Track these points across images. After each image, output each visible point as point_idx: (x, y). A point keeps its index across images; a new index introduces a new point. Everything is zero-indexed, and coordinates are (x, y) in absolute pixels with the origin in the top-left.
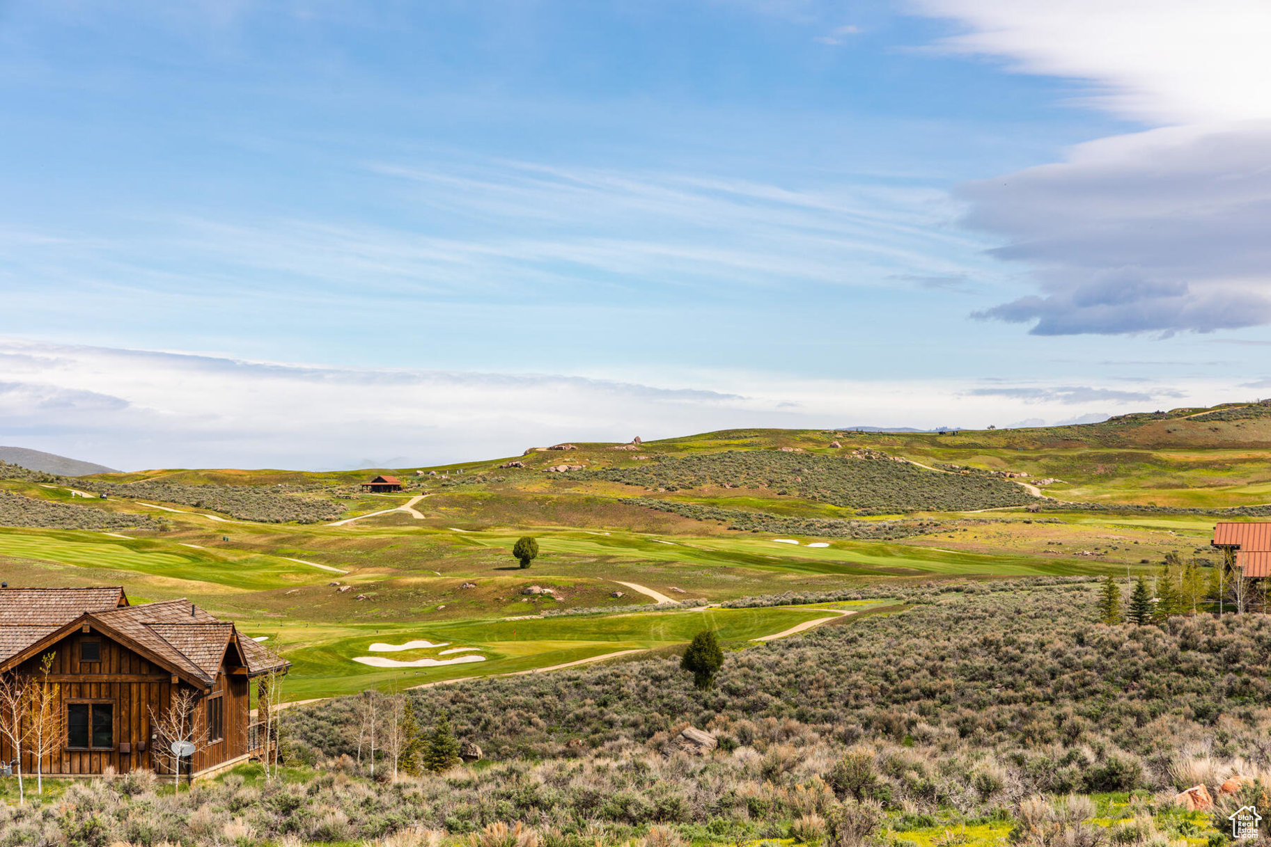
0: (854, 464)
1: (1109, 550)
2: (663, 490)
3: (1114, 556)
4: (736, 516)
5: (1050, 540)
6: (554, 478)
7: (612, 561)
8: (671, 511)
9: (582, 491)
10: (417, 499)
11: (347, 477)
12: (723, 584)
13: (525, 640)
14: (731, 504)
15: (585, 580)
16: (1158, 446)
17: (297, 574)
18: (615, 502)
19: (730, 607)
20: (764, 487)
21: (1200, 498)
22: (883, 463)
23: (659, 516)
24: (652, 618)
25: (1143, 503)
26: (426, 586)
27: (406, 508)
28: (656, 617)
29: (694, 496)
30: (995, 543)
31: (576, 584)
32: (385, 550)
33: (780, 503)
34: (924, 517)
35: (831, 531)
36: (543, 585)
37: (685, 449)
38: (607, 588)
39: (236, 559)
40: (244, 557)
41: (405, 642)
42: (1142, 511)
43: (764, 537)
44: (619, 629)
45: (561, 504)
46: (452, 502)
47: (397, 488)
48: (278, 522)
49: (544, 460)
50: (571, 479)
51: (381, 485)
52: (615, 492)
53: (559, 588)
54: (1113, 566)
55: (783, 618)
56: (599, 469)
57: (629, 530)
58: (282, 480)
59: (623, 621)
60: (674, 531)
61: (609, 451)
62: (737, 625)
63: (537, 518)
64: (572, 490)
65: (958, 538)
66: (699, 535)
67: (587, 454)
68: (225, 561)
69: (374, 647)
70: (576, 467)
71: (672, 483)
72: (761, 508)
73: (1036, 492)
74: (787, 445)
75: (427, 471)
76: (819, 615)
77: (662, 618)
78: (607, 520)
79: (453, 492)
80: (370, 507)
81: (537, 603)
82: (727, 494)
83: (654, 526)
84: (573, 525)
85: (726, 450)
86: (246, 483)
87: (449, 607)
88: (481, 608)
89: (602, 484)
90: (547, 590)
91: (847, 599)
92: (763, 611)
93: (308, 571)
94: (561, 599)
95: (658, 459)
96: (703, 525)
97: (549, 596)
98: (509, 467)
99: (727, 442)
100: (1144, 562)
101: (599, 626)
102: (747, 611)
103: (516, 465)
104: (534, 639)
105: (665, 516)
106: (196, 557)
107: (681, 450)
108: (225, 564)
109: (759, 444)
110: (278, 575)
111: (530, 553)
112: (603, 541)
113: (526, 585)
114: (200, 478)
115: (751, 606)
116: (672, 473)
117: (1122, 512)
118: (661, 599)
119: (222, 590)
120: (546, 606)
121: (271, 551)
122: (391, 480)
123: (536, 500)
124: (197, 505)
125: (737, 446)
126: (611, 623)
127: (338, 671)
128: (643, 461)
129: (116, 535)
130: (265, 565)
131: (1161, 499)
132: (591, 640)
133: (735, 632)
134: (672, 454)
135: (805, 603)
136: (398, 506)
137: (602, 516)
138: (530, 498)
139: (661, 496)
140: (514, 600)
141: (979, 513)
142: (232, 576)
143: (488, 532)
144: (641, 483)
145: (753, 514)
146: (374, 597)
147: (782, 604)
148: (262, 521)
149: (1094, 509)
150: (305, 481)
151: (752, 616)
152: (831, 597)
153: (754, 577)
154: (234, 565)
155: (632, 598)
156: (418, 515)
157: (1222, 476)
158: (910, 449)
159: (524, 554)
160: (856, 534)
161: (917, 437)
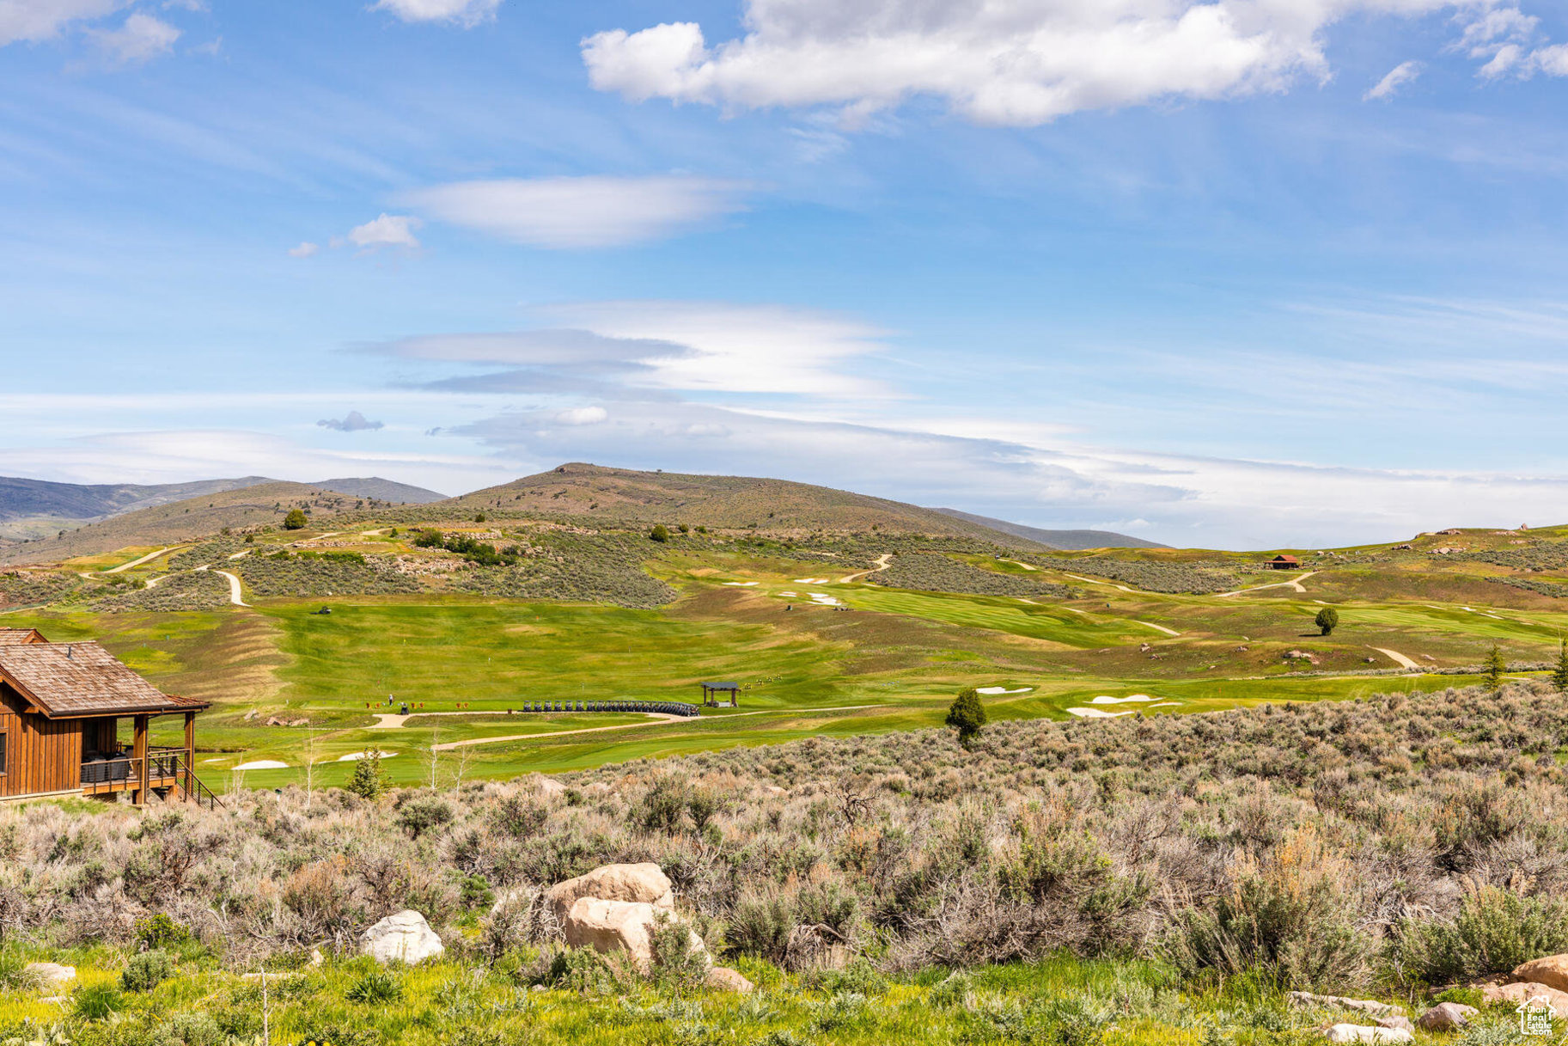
2: (1530, 570)
6: (1436, 560)
7: (1409, 631)
8: (1531, 589)
9: (1455, 570)
10: (1306, 575)
11: (1258, 556)
17: (1134, 636)
18: (1481, 580)
23: (1519, 593)
27: (1293, 583)
29: (1557, 577)
31: (1334, 650)
36: (1303, 650)
38: (1364, 654)
39: (1102, 622)
40: (1109, 621)
41: (1128, 696)
44: (1324, 690)
45: (1432, 582)
46: (1335, 579)
47: (1294, 565)
48: (1175, 592)
49: (1429, 543)
50: (1450, 560)
51: (1282, 563)
52: (1485, 572)
53: (1317, 654)
56: (1478, 551)
57: (1491, 605)
58: (1202, 558)
59: (1329, 683)
60: (1530, 607)
61: (1489, 536)
63: (1410, 593)
64: (1447, 570)
66: (1552, 610)
67: (1470, 538)
68: (1092, 624)
70: (1457, 550)
71: (1539, 565)
75: (1326, 551)
78: (1470, 596)
79: (1342, 569)
80: (1263, 581)
81: (1291, 663)
83: (1514, 602)
84: (1441, 600)
86: (1173, 560)
87: (1219, 667)
88: (1244, 669)
89: (1476, 564)
90: (1305, 655)
94: (1317, 663)
95: (1534, 543)
96: (1557, 602)
97: (1307, 660)
98: (1402, 548)
101: (1307, 687)
103: (1405, 548)
104: (1244, 697)
105: (1526, 593)
106: (1070, 620)
107: (1559, 536)
108: (1090, 627)
110: (1117, 637)
111: (1330, 623)
113: (1288, 650)
114: (1135, 555)
116: (1543, 556)
118: (1407, 662)
119: (1058, 648)
120: (1300, 667)
121: (1135, 616)
122: (1289, 559)
123: (1410, 577)
124: (1114, 577)
128: (1521, 545)
129: (1026, 601)
130: (1122, 628)
134: (1550, 539)
136: (1287, 580)
137: (1468, 593)
138: (1404, 576)
139: (1529, 575)
140: (1275, 663)
142: (1081, 637)
143: (1345, 605)
144: (1511, 564)
148: (1162, 592)
150: (1221, 558)
153: (1523, 648)
155: (1384, 661)
156: (1300, 589)
159: (1325, 623)
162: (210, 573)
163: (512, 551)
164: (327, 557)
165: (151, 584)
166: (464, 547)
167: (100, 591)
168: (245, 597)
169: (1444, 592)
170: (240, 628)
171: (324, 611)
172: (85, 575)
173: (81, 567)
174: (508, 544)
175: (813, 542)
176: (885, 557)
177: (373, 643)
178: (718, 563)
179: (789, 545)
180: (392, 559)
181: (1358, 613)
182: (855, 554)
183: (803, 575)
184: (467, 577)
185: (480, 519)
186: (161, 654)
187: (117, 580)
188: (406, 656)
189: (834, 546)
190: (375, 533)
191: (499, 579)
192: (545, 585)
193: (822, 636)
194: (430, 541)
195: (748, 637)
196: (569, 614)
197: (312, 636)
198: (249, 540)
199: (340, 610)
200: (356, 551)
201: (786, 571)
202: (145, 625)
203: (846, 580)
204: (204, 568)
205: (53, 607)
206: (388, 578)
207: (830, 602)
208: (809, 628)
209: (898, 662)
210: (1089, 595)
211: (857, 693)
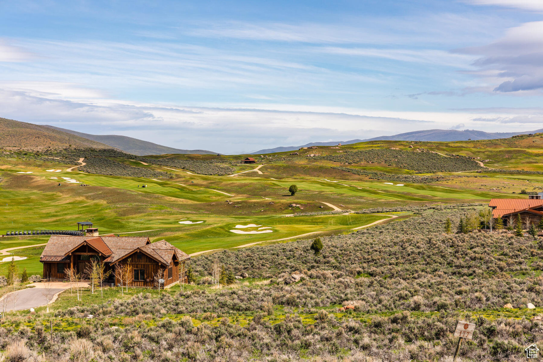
0: (417, 154)
1: (503, 188)
2: (347, 164)
3: (504, 190)
4: (372, 174)
5: (482, 184)
6: (309, 159)
7: (323, 193)
8: (349, 172)
9: (319, 164)
10: (260, 166)
11: (236, 157)
13: (287, 224)
14: (371, 169)
15: (311, 202)
16: (529, 147)
17: (215, 196)
18: (330, 168)
19: (357, 213)
20: (383, 163)
21: (541, 167)
22: (428, 153)
23: (345, 173)
24: (330, 217)
25: (520, 169)
26: (258, 203)
27: (256, 170)
28: (331, 217)
29: (358, 166)
30: (463, 185)
31: (308, 203)
32: (246, 187)
33: (388, 169)
34: (440, 174)
35: (405, 180)
36: (297, 204)
37: (357, 148)
38: (318, 205)
39: (196, 190)
40: (198, 189)
41: (247, 224)
42: (519, 173)
43: (381, 182)
44: (319, 221)
45: (311, 169)
46: (272, 168)
47: (253, 162)
48: (211, 175)
49: (305, 152)
50: (315, 159)
51: (248, 161)
52: (330, 165)
53: (302, 205)
54: (502, 194)
55: (373, 218)
56: (325, 155)
57: (334, 178)
58: (214, 158)
59: (320, 218)
60: (350, 179)
61: (329, 149)
62: (358, 220)
63: (302, 174)
64: (315, 163)
65: (450, 183)
66: (359, 180)
67: (321, 150)
68: (192, 191)
69: (237, 226)
70: (317, 155)
71: (350, 161)
72: (381, 171)
73: (482, 165)
74: (394, 147)
75: (264, 156)
76: (385, 217)
77: (333, 217)
78: (326, 175)
79: (273, 164)
80: (244, 169)
81: (294, 210)
82: (370, 165)
83: (344, 177)
84: (315, 176)
85: (371, 149)
86: (201, 159)
87: (265, 211)
88: (275, 211)
89: (325, 161)
90: (298, 205)
91: (396, 211)
92: (367, 215)
93: (219, 195)
94: (302, 208)
95: (346, 152)
96: (360, 177)
97: (298, 207)
98: (294, 154)
99: (372, 145)
100: (513, 193)
101: (312, 220)
102: (361, 215)
103: (296, 154)
104: (290, 224)
105: (348, 173)
106: (182, 189)
107: (355, 149)
108: (192, 192)
109: (383, 146)
110: (209, 197)
111: (295, 191)
112: (322, 184)
113: (291, 204)
114: (185, 157)
115: (363, 213)
116: (351, 158)
117: (512, 173)
118: (337, 209)
119: (190, 202)
120: (297, 211)
121: (207, 187)
122: (251, 159)
123: (302, 167)
124: (183, 168)
125: (375, 147)
126: (316, 219)
127: (224, 235)
128: (341, 153)
129: (155, 180)
130: (205, 192)
131: (527, 168)
132: (309, 224)
133: (357, 222)
134: (351, 150)
135: (382, 212)
136: (254, 169)
137: (325, 173)
138: (300, 166)
139: (347, 166)
140: (286, 209)
141: (460, 173)
142: (194, 197)
143: (283, 180)
144: (339, 161)
145: (379, 173)
146: (240, 207)
147: (374, 212)
148: (206, 174)
149: (501, 172)
150: (222, 158)
151: (363, 217)
152: (391, 211)
153: (370, 200)
155: (326, 208)
156: (260, 173)
158: (438, 148)
159: (293, 191)
160: (414, 181)
161: (441, 144)
169: (316, 173)
175: (48, 153)
176: (81, 160)
178: (10, 163)
179: (37, 154)
182: (68, 158)
183: (48, 168)
193: (87, 198)
195: (52, 198)
201: (40, 166)
203: (69, 170)
207: (73, 181)
208: (79, 194)
209: (137, 210)
210: (178, 176)
211: (131, 224)
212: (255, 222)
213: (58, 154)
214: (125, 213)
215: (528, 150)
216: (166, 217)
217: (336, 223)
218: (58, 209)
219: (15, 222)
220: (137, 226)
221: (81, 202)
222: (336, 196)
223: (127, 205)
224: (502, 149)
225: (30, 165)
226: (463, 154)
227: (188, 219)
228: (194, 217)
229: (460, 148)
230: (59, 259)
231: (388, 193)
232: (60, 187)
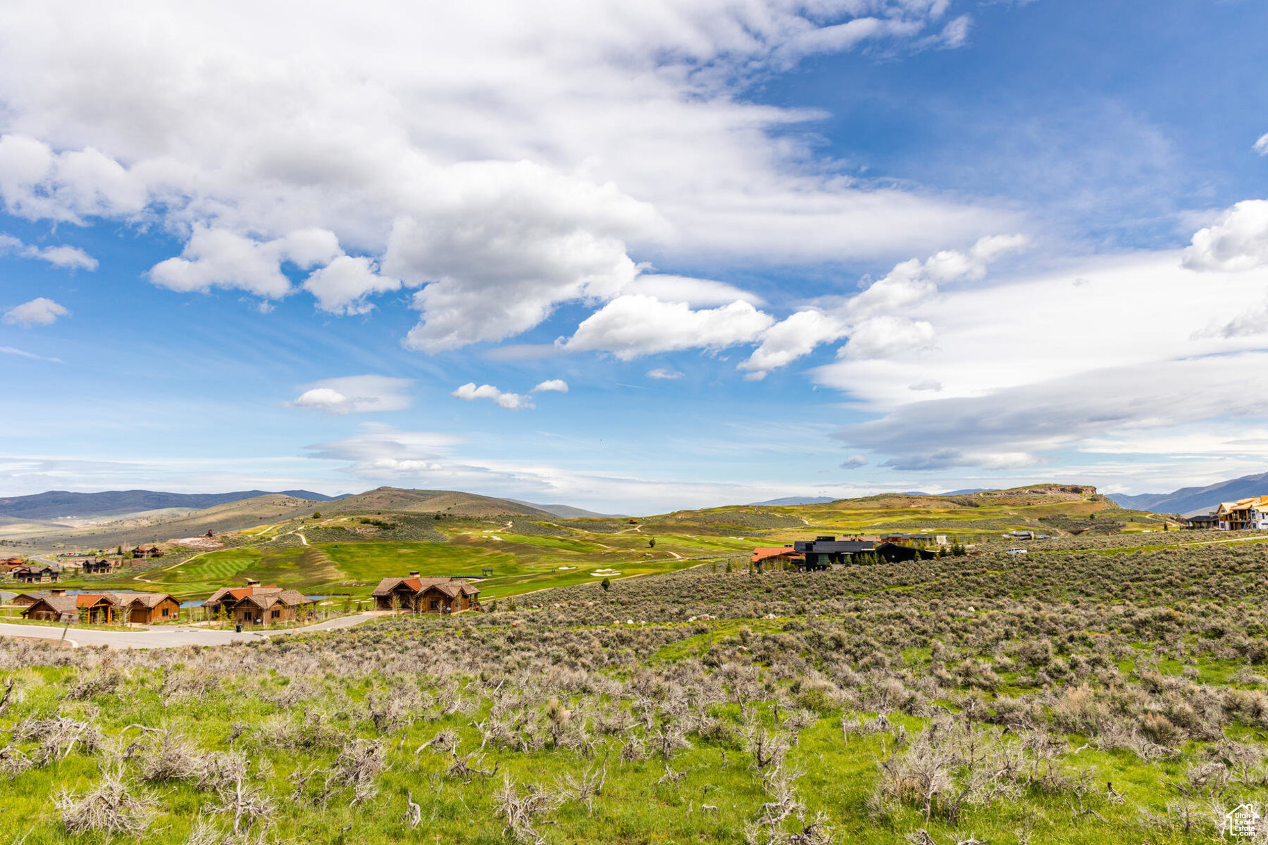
0: (759, 515)
4: (722, 531)
6: (678, 520)
8: (704, 529)
9: (683, 523)
10: (640, 526)
11: (624, 520)
12: (699, 552)
14: (721, 527)
15: (661, 552)
16: (844, 509)
17: (597, 549)
18: (691, 527)
19: (689, 560)
21: (850, 524)
22: (767, 515)
24: (667, 563)
25: (834, 526)
26: (623, 553)
27: (636, 529)
29: (712, 525)
31: (658, 553)
32: (622, 542)
33: (735, 526)
34: (773, 530)
36: (649, 553)
37: (714, 511)
38: (665, 554)
40: (586, 544)
41: (606, 569)
45: (676, 527)
46: (649, 527)
47: (636, 523)
49: (675, 515)
50: (682, 520)
51: (632, 522)
52: (691, 524)
53: (654, 554)
55: (697, 563)
56: (690, 517)
58: (608, 520)
59: (659, 563)
60: (705, 534)
61: (692, 512)
64: (681, 523)
66: (711, 535)
67: (687, 513)
69: (598, 571)
70: (683, 517)
71: (707, 522)
72: (729, 528)
73: (807, 522)
75: (645, 518)
77: (670, 563)
79: (650, 524)
80: (628, 528)
81: (647, 557)
82: (721, 525)
83: (701, 533)
85: (725, 512)
86: (599, 521)
87: (624, 559)
88: (633, 559)
93: (600, 548)
94: (654, 557)
95: (705, 514)
96: (713, 533)
97: (651, 556)
98: (666, 517)
99: (726, 509)
101: (653, 565)
103: (668, 517)
105: (702, 530)
106: (575, 543)
107: (712, 512)
108: (582, 546)
110: (591, 549)
111: (654, 544)
112: (679, 538)
113: (645, 553)
115: (693, 560)
116: (708, 518)
118: (678, 557)
119: (576, 553)
121: (594, 542)
122: (635, 521)
123: (670, 526)
124: (583, 528)
125: (728, 511)
126: (656, 564)
127: (585, 577)
128: (701, 515)
129: (559, 537)
130: (591, 546)
131: (840, 524)
134: (708, 513)
137: (688, 531)
139: (704, 525)
140: (640, 557)
141: (788, 529)
142: (580, 549)
144: (699, 521)
145: (727, 530)
147: (701, 559)
153: (704, 550)
154: (584, 546)
155: (672, 556)
156: (639, 531)
157: (859, 517)
158: (775, 511)
159: (652, 544)
160: (752, 535)
161: (778, 507)
162: (294, 534)
163: (393, 525)
164: (332, 528)
165: (274, 539)
166: (377, 524)
167: (257, 541)
168: (308, 542)
169: (681, 531)
170: (312, 553)
171: (336, 547)
172: (250, 536)
173: (248, 533)
174: (393, 522)
175: (486, 518)
176: (510, 522)
177: (358, 557)
178: (457, 526)
179: (479, 519)
180: (354, 528)
181: (660, 539)
182: (501, 521)
183: (485, 529)
184: (380, 534)
185: (379, 514)
186: (290, 563)
187: (262, 538)
188: (372, 561)
189: (493, 520)
190: (345, 519)
191: (390, 534)
192: (405, 536)
193: (502, 551)
194: (366, 522)
195: (478, 552)
196: (417, 545)
197: (338, 555)
198: (303, 522)
199: (341, 546)
200: (342, 526)
201: (479, 528)
202: (278, 553)
203: (499, 531)
204: (291, 533)
205: (242, 547)
206: (354, 534)
207: (499, 539)
208: (498, 548)
209: (532, 560)
210: (577, 534)
211: (525, 570)
212: (612, 568)
213: (494, 519)
214: (523, 562)
215: (843, 511)
216: (552, 564)
217: (670, 568)
218: (479, 559)
219: (443, 569)
220: (528, 571)
221: (498, 554)
222: (683, 548)
223: (527, 556)
224: (824, 510)
225: (472, 527)
226: (793, 515)
227: (567, 566)
228: (572, 564)
229: (792, 511)
230: (385, 594)
231: (727, 544)
232: (488, 543)
